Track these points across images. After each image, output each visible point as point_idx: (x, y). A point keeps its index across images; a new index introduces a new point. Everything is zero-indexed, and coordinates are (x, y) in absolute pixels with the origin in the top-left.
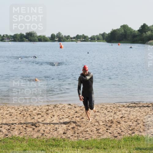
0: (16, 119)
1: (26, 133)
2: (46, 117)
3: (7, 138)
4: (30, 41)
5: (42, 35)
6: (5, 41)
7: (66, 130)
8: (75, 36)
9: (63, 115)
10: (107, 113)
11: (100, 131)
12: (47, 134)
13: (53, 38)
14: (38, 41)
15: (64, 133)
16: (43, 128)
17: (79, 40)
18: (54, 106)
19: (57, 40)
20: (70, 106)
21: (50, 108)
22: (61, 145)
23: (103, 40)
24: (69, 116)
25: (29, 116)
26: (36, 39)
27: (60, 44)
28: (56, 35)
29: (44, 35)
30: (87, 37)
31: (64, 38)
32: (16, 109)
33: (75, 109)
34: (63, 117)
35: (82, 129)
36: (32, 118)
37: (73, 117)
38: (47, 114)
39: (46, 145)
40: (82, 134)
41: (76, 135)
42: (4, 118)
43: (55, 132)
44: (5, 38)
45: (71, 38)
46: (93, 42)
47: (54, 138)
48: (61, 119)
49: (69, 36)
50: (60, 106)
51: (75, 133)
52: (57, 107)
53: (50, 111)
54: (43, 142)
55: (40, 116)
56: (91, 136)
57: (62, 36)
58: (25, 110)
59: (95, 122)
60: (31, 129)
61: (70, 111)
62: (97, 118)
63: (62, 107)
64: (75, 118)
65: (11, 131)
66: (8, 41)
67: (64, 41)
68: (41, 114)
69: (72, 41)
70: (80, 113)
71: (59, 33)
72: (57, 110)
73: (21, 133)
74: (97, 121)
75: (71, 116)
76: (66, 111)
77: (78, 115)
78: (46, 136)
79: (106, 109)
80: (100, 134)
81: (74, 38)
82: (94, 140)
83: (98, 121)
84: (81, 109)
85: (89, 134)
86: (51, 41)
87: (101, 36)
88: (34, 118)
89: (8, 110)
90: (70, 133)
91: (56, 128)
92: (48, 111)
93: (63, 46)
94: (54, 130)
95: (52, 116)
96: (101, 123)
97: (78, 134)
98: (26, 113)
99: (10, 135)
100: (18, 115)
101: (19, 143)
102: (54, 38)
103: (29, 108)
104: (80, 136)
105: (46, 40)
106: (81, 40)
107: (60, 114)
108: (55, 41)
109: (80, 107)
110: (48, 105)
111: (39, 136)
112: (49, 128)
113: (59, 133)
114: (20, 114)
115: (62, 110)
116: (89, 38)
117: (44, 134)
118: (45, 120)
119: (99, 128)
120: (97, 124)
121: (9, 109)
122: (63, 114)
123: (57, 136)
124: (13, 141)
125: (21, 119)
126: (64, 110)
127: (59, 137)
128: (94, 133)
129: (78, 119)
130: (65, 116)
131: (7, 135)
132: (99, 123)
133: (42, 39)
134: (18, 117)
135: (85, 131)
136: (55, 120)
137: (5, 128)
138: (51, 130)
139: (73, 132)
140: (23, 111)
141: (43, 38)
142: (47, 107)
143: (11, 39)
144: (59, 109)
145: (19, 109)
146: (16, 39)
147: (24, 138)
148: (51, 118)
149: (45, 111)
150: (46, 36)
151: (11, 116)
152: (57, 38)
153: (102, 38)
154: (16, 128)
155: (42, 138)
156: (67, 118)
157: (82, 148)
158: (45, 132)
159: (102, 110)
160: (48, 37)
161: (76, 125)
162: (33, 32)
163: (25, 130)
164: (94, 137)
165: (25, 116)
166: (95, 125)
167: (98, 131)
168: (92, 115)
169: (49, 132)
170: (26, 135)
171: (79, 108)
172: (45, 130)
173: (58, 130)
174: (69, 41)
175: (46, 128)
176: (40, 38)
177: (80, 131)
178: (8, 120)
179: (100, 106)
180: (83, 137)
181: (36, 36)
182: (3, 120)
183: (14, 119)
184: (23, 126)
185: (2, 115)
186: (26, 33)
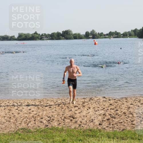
0: (55, 111)
1: (65, 124)
2: (83, 109)
3: (48, 128)
4: (67, 39)
5: (77, 33)
6: (43, 40)
7: (102, 121)
8: (108, 33)
9: (99, 108)
10: (140, 106)
11: (134, 123)
12: (83, 125)
13: (87, 36)
14: (73, 38)
15: (100, 124)
16: (80, 119)
17: (112, 36)
18: (89, 99)
19: (91, 37)
20: (104, 99)
21: (86, 100)
22: (97, 135)
23: (135, 36)
24: (104, 108)
25: (67, 108)
26: (72, 37)
27: (94, 41)
28: (90, 32)
29: (79, 33)
30: (119, 33)
31: (98, 35)
32: (55, 101)
33: (109, 101)
34: (99, 109)
35: (117, 121)
36: (70, 110)
37: (108, 109)
38: (84, 106)
39: (83, 135)
40: (117, 125)
41: (111, 126)
42: (44, 110)
43: (92, 124)
44: (43, 37)
45: (105, 35)
46: (125, 38)
47: (90, 129)
48: (96, 111)
49: (102, 33)
50: (96, 99)
51: (110, 124)
52: (93, 100)
53: (86, 104)
54: (81, 132)
55: (76, 108)
56: (125, 127)
57: (96, 33)
58: (63, 103)
59: (129, 114)
60: (69, 120)
61: (104, 104)
62: (131, 110)
63: (97, 100)
64: (110, 110)
65: (51, 122)
66: (46, 40)
67: (97, 38)
68: (78, 106)
69: (105, 38)
70: (115, 106)
71: (93, 31)
72: (92, 103)
73: (60, 124)
74: (130, 113)
75: (106, 109)
76: (101, 103)
77: (112, 107)
78: (83, 127)
79: (140, 101)
80: (134, 126)
81: (107, 35)
82: (129, 131)
83: (132, 113)
84: (115, 102)
85: (123, 125)
86: (85, 38)
87: (133, 32)
88: (71, 110)
89: (47, 102)
90: (105, 124)
91: (92, 120)
92: (84, 103)
93: (97, 43)
94: (90, 122)
95: (88, 108)
96: (135, 115)
97: (113, 125)
98: (64, 106)
99: (50, 126)
100: (57, 107)
101: (58, 133)
102: (89, 35)
103: (67, 101)
104: (115, 127)
105: (81, 37)
106: (114, 36)
107: (95, 106)
108: (90, 38)
109: (115, 100)
110: (84, 98)
111: (77, 127)
112: (86, 119)
113: (95, 124)
114: (59, 106)
115: (97, 103)
116: (121, 35)
117: (81, 125)
118: (82, 111)
119: (133, 120)
120: (131, 116)
121: (49, 102)
122: (99, 106)
123: (94, 127)
124: (53, 131)
125: (60, 111)
126: (99, 103)
127: (95, 128)
128: (128, 125)
129: (112, 111)
130: (100, 108)
131: (47, 126)
132: (132, 115)
133: (78, 37)
134: (57, 109)
135: (120, 123)
136: (91, 112)
137: (45, 119)
138: (88, 122)
139: (108, 123)
140: (61, 103)
141: (78, 35)
142: (83, 100)
143: (49, 37)
144: (94, 101)
145: (58, 102)
146: (53, 37)
147: (63, 129)
148: (87, 110)
149: (81, 103)
150: (81, 34)
151: (51, 108)
152: (91, 35)
153: (134, 34)
154: (55, 119)
155: (79, 129)
156: (102, 110)
157: (117, 138)
158: (82, 123)
159: (136, 103)
160: (83, 35)
161: (111, 117)
162: (69, 30)
163: (63, 121)
164: (128, 128)
165: (63, 108)
166: (129, 117)
167: (132, 122)
168: (126, 107)
169: (86, 123)
170: (64, 126)
171: (113, 101)
172: (81, 121)
173: (94, 121)
174: (102, 38)
175: (83, 119)
176: (75, 36)
177: (115, 122)
178: (48, 112)
179: (134, 99)
180: (118, 128)
181: (72, 34)
182: (43, 112)
183: (54, 110)
184: (61, 118)
185: (42, 108)
186: (62, 32)
